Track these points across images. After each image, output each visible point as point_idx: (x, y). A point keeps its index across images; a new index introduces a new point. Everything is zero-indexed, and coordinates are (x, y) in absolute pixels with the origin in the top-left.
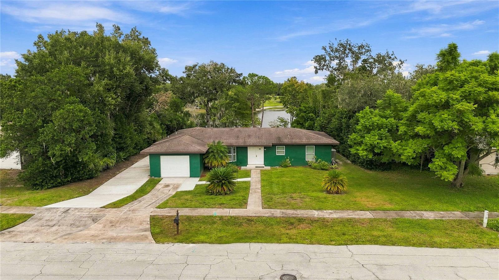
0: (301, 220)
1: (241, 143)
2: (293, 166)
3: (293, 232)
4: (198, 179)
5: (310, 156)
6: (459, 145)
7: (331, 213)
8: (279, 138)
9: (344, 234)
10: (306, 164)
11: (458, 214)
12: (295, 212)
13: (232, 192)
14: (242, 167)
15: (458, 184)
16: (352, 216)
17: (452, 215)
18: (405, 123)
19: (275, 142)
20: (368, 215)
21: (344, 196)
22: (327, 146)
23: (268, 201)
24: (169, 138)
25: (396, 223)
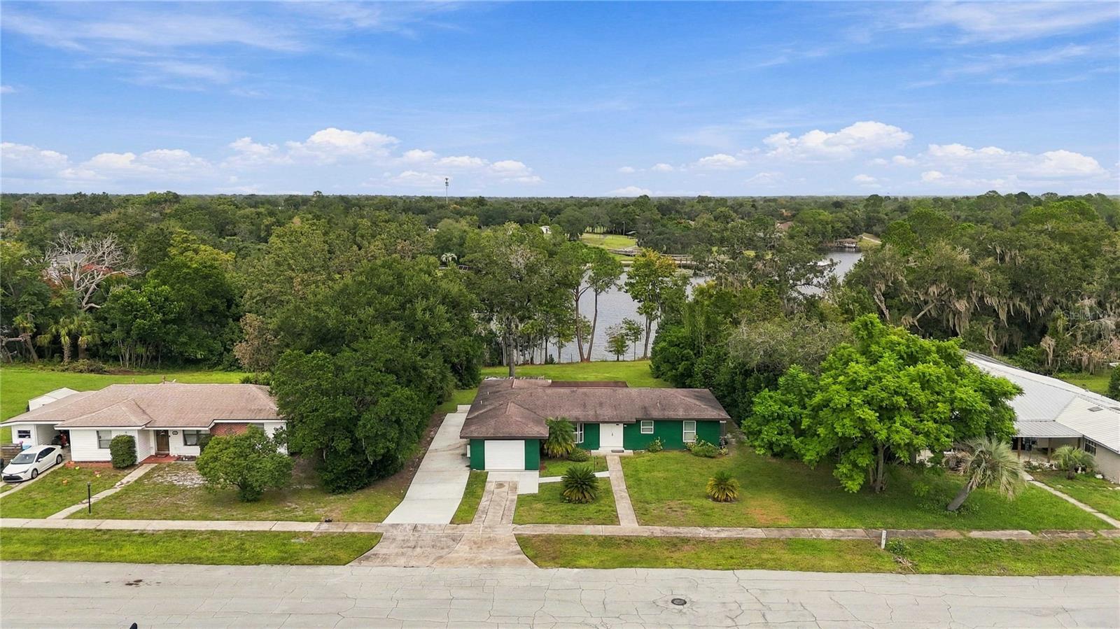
0: (686, 541)
1: (590, 416)
2: (664, 450)
3: (676, 555)
4: (537, 473)
5: (689, 435)
6: (865, 451)
7: (718, 531)
8: (645, 408)
9: (732, 558)
10: (686, 448)
11: (860, 532)
12: (677, 530)
13: (595, 499)
14: (592, 451)
15: (878, 488)
16: (742, 536)
17: (853, 534)
18: (810, 415)
19: (639, 416)
20: (759, 533)
21: (734, 505)
22: (714, 423)
23: (642, 514)
24: (484, 406)
25: (789, 544)
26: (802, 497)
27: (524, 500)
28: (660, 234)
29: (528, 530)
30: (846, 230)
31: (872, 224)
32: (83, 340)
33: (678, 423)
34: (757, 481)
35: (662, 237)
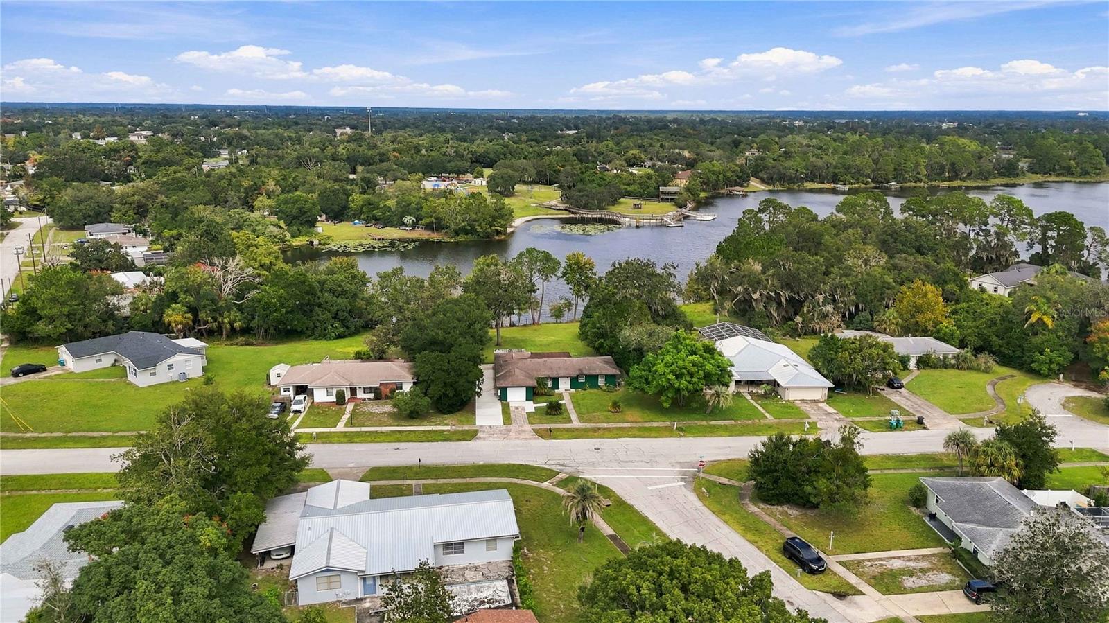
0: (599, 429)
1: (555, 374)
2: (590, 389)
3: (596, 434)
4: (533, 402)
5: (601, 381)
6: (671, 391)
7: (613, 424)
8: (580, 369)
9: (617, 434)
10: (599, 387)
11: (668, 423)
12: (596, 425)
13: (561, 413)
14: (556, 391)
15: (676, 406)
16: (621, 426)
17: (665, 424)
19: (577, 373)
20: (629, 425)
21: (619, 414)
22: (613, 376)
23: (581, 419)
24: (502, 371)
25: (639, 429)
26: (648, 409)
27: (529, 414)
28: (580, 192)
29: (537, 426)
30: (735, 178)
31: (759, 170)
32: (237, 325)
33: (596, 377)
34: (632, 402)
35: (581, 194)
